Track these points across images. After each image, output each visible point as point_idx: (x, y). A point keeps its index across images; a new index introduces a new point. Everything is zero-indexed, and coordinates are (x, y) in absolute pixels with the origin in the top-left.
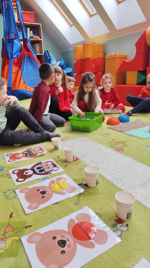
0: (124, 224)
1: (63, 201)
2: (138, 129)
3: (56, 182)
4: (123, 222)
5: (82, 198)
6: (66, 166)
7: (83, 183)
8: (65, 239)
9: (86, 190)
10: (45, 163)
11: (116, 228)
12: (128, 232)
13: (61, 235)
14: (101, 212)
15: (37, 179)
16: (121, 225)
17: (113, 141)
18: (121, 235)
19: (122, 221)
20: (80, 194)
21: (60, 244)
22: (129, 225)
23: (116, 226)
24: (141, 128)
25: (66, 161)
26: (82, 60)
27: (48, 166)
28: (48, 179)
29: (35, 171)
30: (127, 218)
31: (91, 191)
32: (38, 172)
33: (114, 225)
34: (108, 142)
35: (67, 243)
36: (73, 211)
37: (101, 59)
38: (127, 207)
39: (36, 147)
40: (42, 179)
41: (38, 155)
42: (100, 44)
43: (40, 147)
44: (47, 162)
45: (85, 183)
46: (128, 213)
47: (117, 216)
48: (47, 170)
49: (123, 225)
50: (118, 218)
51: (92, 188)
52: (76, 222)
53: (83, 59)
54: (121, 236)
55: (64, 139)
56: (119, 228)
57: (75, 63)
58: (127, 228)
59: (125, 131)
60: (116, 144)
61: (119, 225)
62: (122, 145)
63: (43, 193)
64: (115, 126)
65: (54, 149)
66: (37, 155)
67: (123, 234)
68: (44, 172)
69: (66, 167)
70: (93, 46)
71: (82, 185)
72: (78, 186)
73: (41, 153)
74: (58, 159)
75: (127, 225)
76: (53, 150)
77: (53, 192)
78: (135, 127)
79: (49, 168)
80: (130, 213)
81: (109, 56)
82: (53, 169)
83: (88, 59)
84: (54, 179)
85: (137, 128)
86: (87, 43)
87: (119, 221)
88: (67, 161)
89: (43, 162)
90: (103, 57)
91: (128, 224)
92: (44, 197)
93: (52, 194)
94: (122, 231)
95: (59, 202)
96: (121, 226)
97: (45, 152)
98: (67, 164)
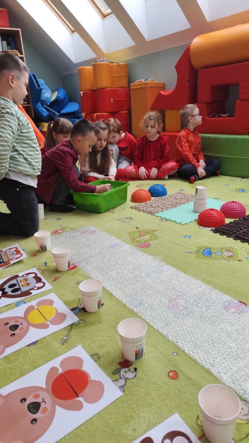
0: (132, 368)
1: (45, 338)
2: (178, 207)
3: (36, 307)
4: (131, 364)
5: (74, 331)
6: (56, 279)
7: (79, 306)
8: (39, 400)
9: (82, 319)
10: (23, 276)
11: (118, 375)
12: (135, 380)
13: (34, 394)
14: (101, 352)
15: (6, 306)
16: (127, 369)
17: (136, 230)
18: (125, 385)
19: (129, 364)
20: (73, 324)
21: (31, 409)
22: (138, 369)
23: (119, 372)
24: (182, 205)
25: (57, 270)
26: (93, 91)
27: (26, 282)
28: (25, 303)
29: (5, 291)
30: (136, 358)
31: (90, 319)
32: (10, 293)
33: (116, 370)
34: (129, 233)
35: (43, 406)
36: (57, 355)
37: (124, 89)
38: (133, 343)
39: (10, 249)
40: (15, 304)
41: (12, 262)
42: (121, 63)
43: (17, 248)
44: (28, 274)
45: (82, 307)
46: (136, 351)
47: (123, 355)
48: (24, 289)
49: (129, 371)
50: (124, 359)
51: (92, 313)
52: (60, 371)
53: (94, 89)
54: (124, 387)
55: (59, 231)
56: (123, 375)
57: (82, 95)
58: (134, 374)
59: (156, 212)
60: (141, 235)
61: (123, 371)
62: (148, 236)
63: (15, 327)
64: (143, 204)
65: (41, 250)
66: (10, 263)
67: (127, 384)
68: (19, 292)
69: (56, 282)
70: (110, 67)
71: (77, 310)
72: (71, 312)
73: (17, 258)
74: (44, 267)
75: (136, 369)
76: (39, 251)
77: (30, 324)
78: (173, 205)
79: (28, 284)
80: (139, 350)
81: (135, 85)
82: (35, 287)
83: (103, 89)
84: (34, 303)
85: (176, 206)
86: (99, 62)
87: (125, 364)
88: (59, 269)
89: (20, 274)
90: (127, 86)
91: (137, 367)
92: (14, 334)
93: (28, 329)
94: (126, 379)
95: (37, 341)
96: (126, 372)
97: (24, 256)
98: (58, 275)
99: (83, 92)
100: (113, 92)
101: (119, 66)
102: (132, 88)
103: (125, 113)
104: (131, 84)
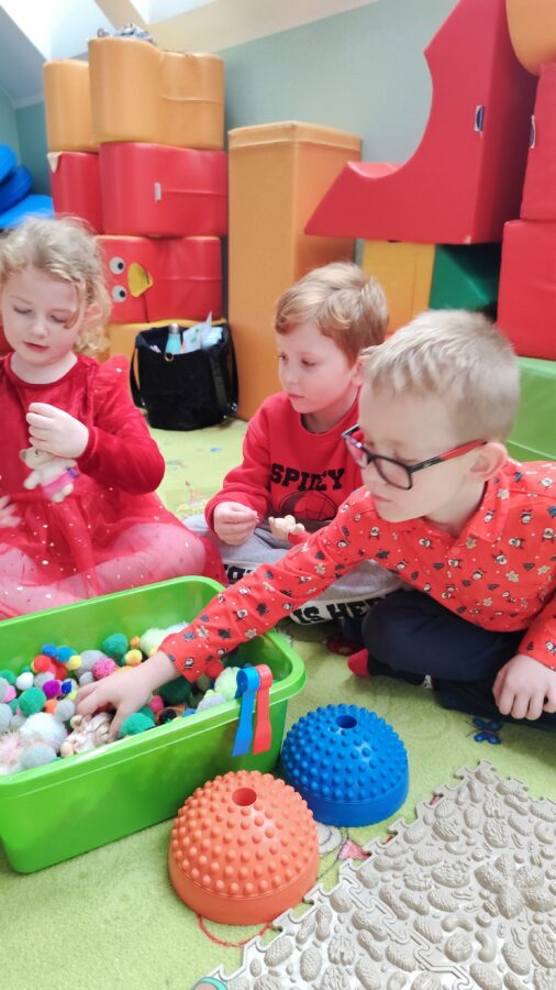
26: (94, 153)
37: (208, 154)
42: (197, 55)
70: (155, 66)
81: (250, 135)
86: (111, 37)
90: (219, 143)
99: (56, 155)
100: (165, 161)
101: (191, 63)
102: (233, 145)
103: (207, 243)
104: (232, 132)
